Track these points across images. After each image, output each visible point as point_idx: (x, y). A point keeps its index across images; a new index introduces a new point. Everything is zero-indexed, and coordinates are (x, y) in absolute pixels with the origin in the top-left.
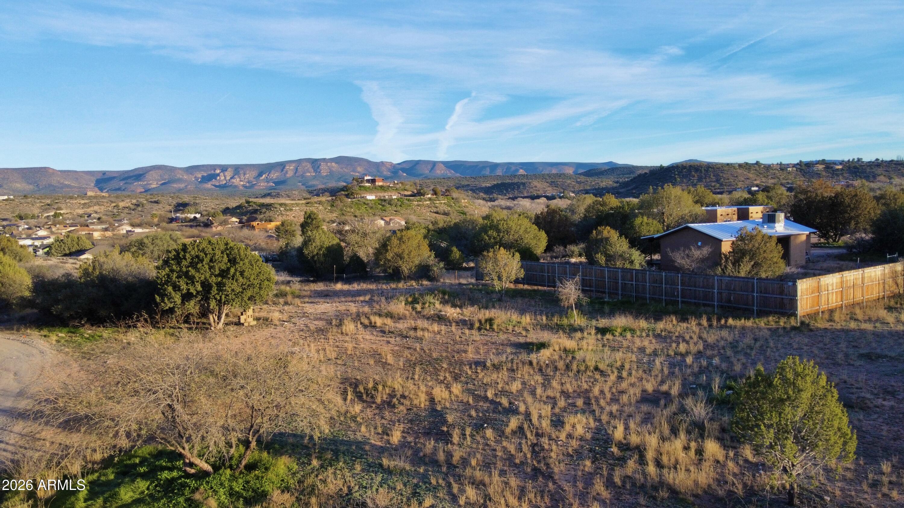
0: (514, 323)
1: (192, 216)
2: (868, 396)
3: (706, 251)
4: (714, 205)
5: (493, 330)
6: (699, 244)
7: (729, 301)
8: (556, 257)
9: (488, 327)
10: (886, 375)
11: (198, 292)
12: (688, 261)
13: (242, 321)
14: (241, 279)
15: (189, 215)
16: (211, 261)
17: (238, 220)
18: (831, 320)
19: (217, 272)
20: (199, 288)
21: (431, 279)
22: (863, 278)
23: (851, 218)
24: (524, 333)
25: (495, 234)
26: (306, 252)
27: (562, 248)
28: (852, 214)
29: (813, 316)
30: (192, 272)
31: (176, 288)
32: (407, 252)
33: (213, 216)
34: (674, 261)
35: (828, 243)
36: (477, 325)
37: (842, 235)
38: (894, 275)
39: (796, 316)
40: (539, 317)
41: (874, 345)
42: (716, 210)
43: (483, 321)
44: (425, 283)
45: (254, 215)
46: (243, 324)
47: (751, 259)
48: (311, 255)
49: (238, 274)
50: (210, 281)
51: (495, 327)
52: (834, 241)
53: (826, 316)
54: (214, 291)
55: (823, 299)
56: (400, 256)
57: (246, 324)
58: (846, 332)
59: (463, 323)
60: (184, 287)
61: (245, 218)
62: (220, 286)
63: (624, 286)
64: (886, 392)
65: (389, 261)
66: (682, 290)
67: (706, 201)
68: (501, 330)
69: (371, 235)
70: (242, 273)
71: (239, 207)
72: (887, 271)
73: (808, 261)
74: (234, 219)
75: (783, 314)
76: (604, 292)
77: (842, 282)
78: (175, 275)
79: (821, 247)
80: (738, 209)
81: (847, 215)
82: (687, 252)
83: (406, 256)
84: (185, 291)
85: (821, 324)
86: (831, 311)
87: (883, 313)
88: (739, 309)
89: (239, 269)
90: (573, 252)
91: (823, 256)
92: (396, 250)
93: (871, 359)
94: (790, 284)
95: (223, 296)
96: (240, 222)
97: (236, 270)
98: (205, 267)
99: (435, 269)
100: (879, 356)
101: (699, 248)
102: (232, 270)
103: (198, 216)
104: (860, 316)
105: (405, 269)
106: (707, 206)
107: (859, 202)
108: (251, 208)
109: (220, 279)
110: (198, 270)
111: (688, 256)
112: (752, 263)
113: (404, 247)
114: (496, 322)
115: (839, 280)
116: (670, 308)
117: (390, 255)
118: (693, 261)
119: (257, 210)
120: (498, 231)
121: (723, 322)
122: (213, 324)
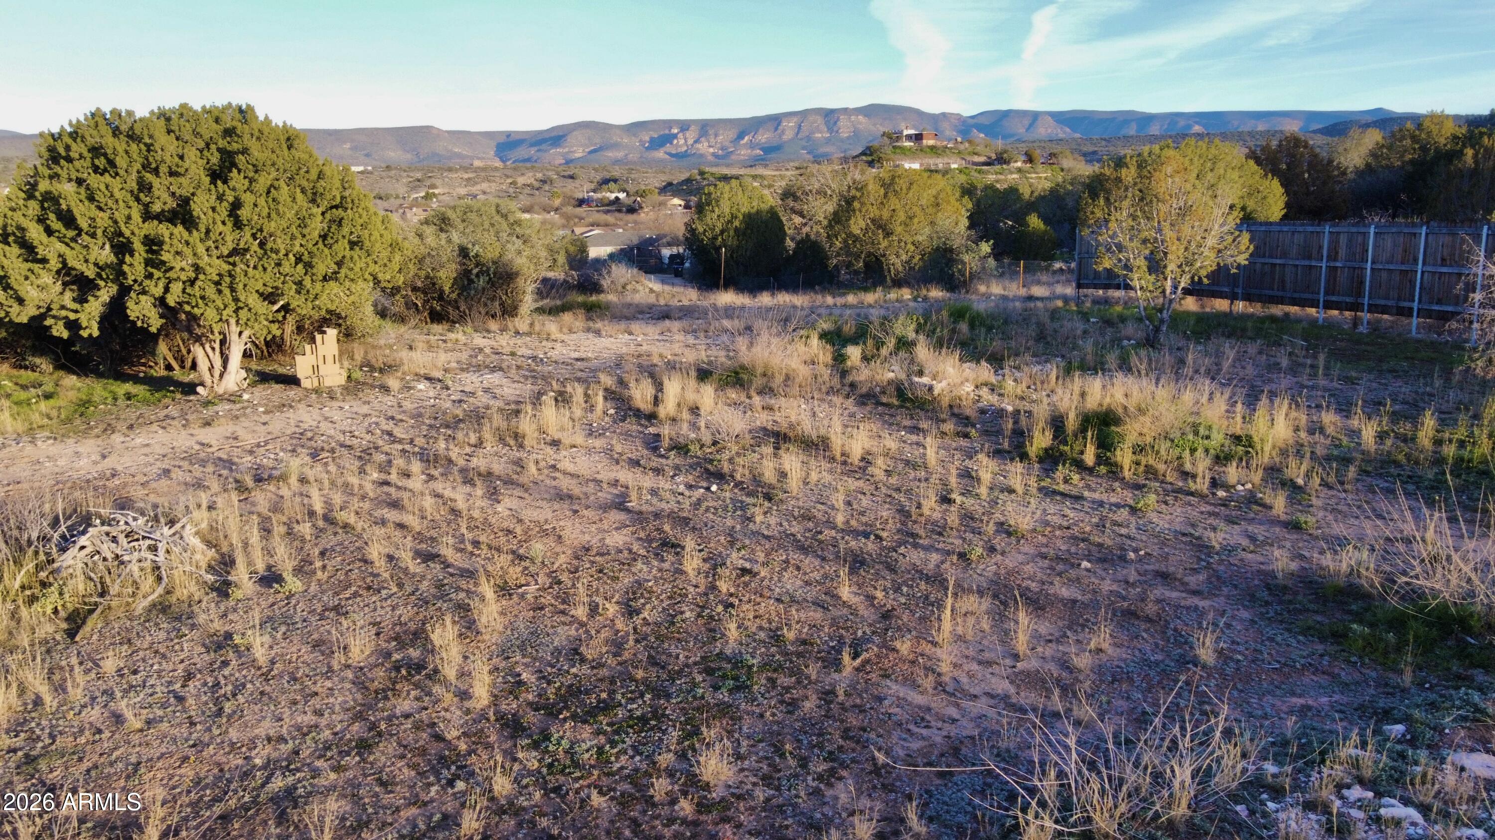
1: (612, 196)
5: (1114, 472)
9: (1089, 458)
13: (302, 371)
15: (608, 194)
17: (682, 203)
21: (952, 283)
33: (641, 196)
46: (299, 383)
48: (709, 234)
56: (883, 227)
59: (987, 426)
61: (694, 200)
65: (856, 239)
68: (1150, 471)
71: (688, 181)
74: (676, 201)
83: (899, 229)
96: (686, 207)
99: (966, 258)
103: (622, 196)
105: (896, 262)
108: (705, 183)
122: (206, 376)
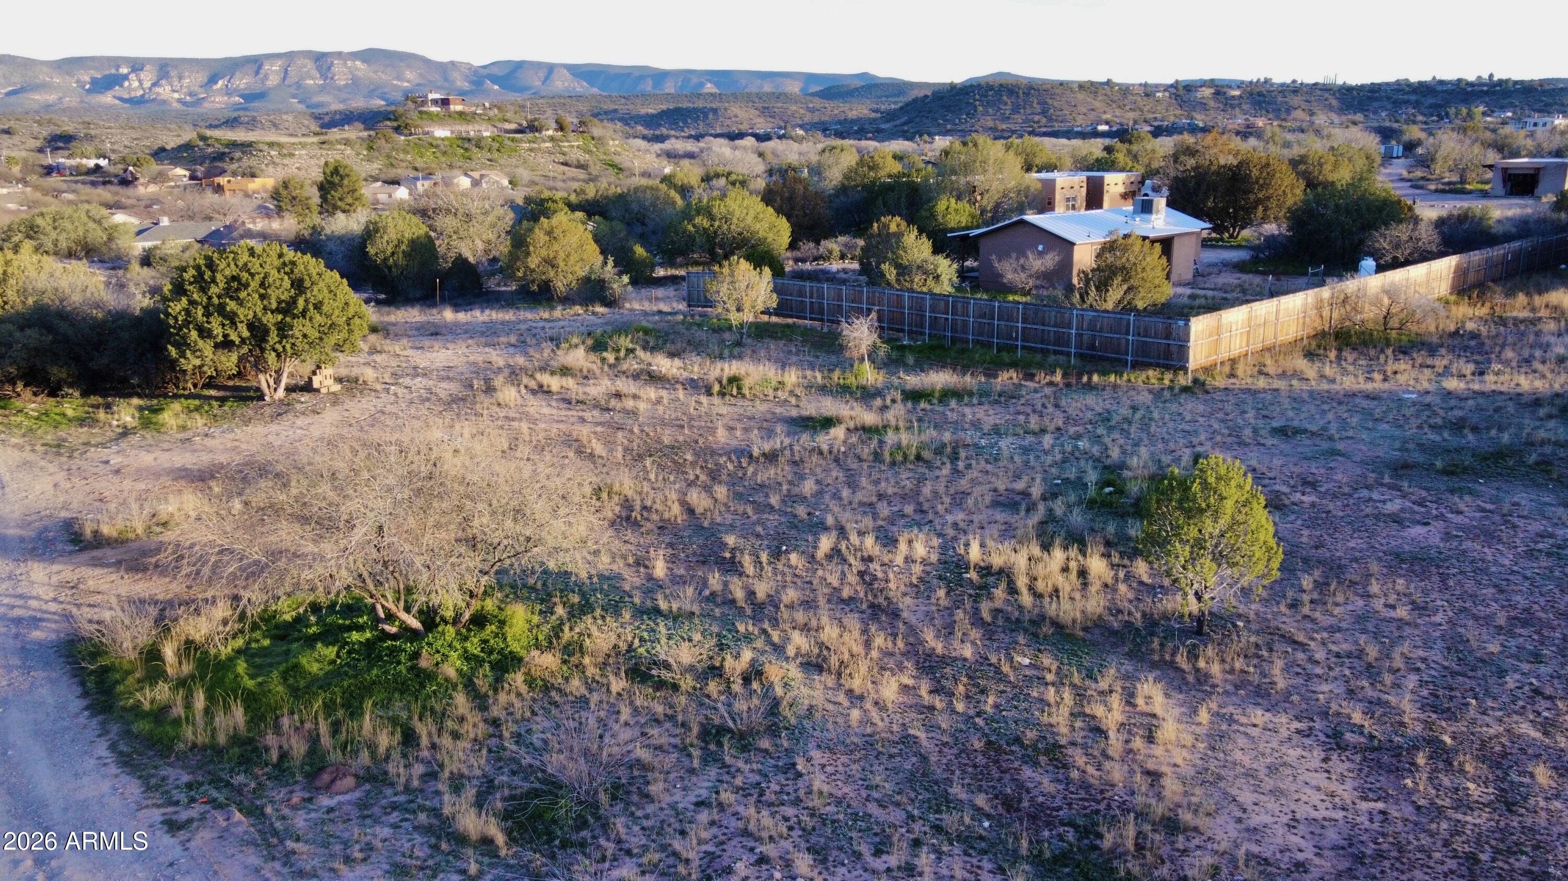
0: (774, 384)
1: (91, 163)
2: (1285, 489)
3: (1050, 261)
4: (1051, 168)
5: (744, 396)
6: (1040, 248)
7: (1092, 347)
8: (804, 261)
9: (735, 392)
10: (1305, 458)
11: (243, 341)
12: (1023, 276)
13: (316, 384)
14: (318, 319)
15: (84, 161)
16: (262, 284)
17: (187, 173)
18: (1232, 375)
19: (274, 305)
20: (246, 334)
21: (610, 303)
22: (1278, 311)
23: (1258, 202)
24: (793, 401)
25: (706, 223)
26: (371, 250)
27: (812, 245)
28: (1260, 195)
29: (1208, 370)
30: (231, 305)
31: (204, 333)
32: (562, 255)
33: (134, 165)
34: (1002, 276)
35: (1222, 240)
36: (716, 388)
37: (1242, 228)
38: (1319, 307)
39: (1185, 369)
40: (809, 373)
41: (1290, 414)
42: (1054, 181)
43: (725, 381)
44: (600, 309)
45: (219, 164)
46: (318, 391)
47: (1124, 281)
48: (381, 256)
49: (311, 307)
50: (265, 320)
51: (746, 391)
52: (1231, 236)
53: (1227, 369)
54: (273, 337)
55: (1224, 346)
56: (550, 262)
57: (324, 391)
58: (1253, 393)
59: (693, 385)
60: (218, 331)
61: (200, 170)
62: (283, 329)
63: (934, 321)
64: (1305, 483)
65: (533, 271)
66: (1024, 329)
67: (1038, 161)
68: (755, 395)
69: (480, 218)
70: (318, 306)
71: (188, 146)
72: (1310, 300)
73: (1197, 274)
74: (180, 171)
75: (1168, 368)
76: (903, 331)
77: (1250, 319)
78: (200, 311)
79: (1213, 247)
80: (1088, 178)
81: (1252, 197)
82: (1022, 261)
83: (562, 264)
84: (220, 338)
85: (1220, 382)
86: (1233, 362)
87: (1301, 363)
88: (1107, 359)
89: (312, 300)
90: (830, 252)
91: (1214, 265)
92: (544, 253)
93: (1286, 435)
94: (1181, 323)
95: (288, 346)
96: (192, 178)
97: (306, 301)
98: (251, 296)
99: (615, 286)
100: (1297, 431)
101: (1041, 254)
102: (301, 303)
103: (103, 162)
104: (1271, 369)
105: (560, 285)
106: (1039, 171)
107: (1271, 175)
108: (210, 150)
109: (280, 317)
110: (241, 303)
111: (1023, 268)
112: (1125, 287)
113: (556, 247)
114: (747, 383)
115: (1246, 316)
116: (1006, 357)
117: (533, 262)
118: (1031, 276)
119: (223, 154)
120: (712, 218)
121: (1085, 379)
122: (266, 390)
